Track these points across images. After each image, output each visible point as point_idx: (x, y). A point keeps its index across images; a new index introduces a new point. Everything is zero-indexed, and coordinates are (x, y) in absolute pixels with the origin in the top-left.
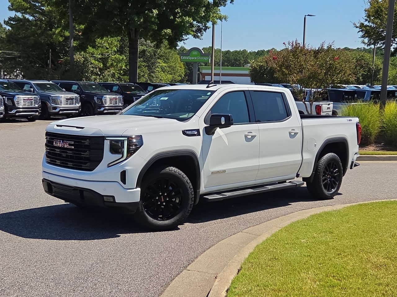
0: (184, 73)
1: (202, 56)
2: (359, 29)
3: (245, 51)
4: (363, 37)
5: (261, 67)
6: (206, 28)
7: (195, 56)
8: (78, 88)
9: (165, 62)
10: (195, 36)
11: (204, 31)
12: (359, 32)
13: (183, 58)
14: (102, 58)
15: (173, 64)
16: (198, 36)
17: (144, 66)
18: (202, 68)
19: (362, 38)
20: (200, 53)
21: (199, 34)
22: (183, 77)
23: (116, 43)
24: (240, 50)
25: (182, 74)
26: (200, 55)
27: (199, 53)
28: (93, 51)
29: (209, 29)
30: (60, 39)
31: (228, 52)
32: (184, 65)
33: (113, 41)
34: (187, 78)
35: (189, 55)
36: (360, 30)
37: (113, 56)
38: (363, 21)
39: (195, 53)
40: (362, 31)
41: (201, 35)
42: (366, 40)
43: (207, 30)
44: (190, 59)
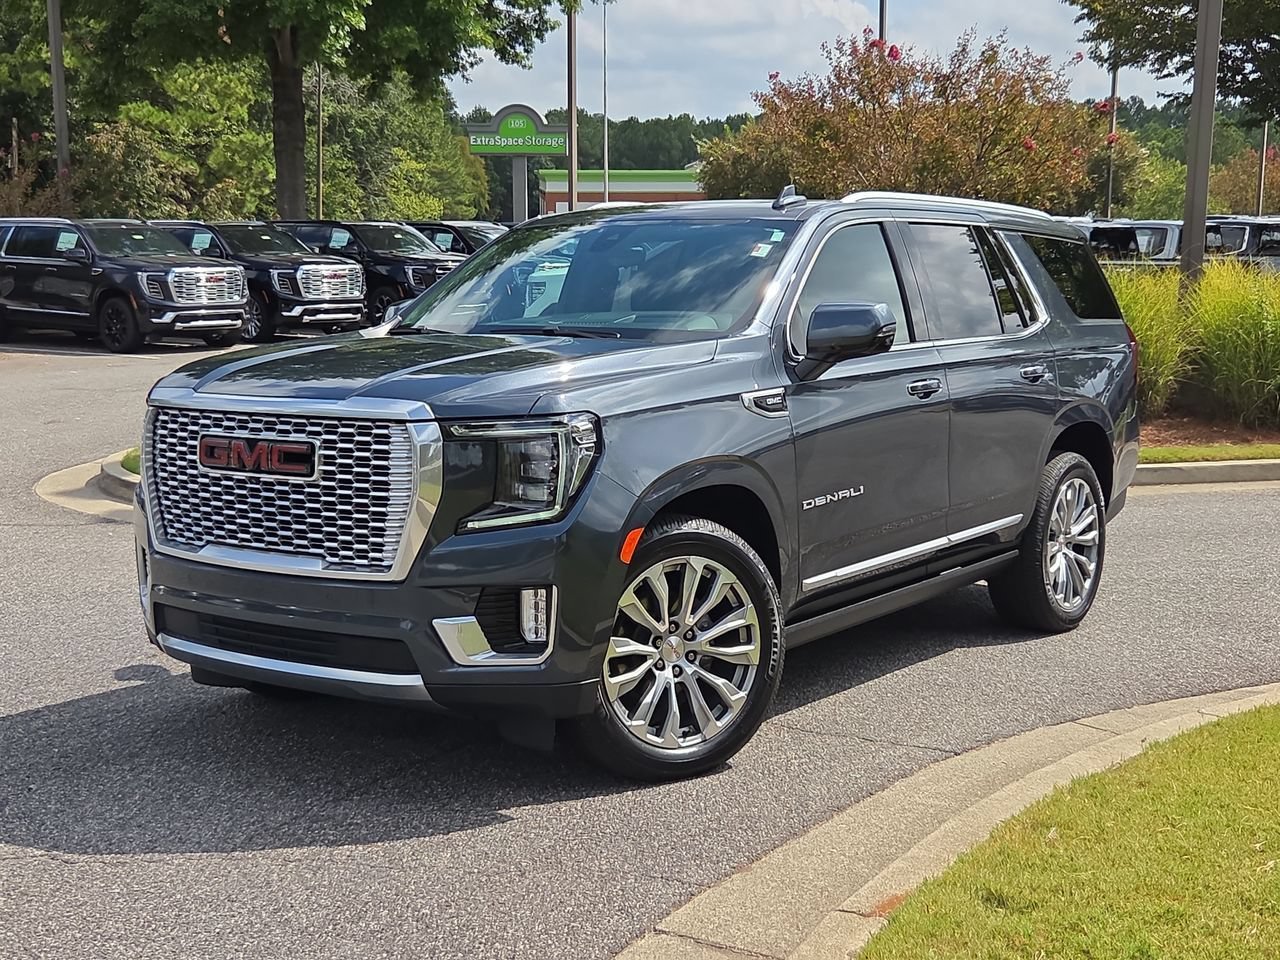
0: (487, 196)
1: (541, 132)
2: (1079, 7)
3: (685, 119)
4: (1094, 37)
5: (738, 159)
6: (542, 27)
7: (516, 133)
8: (79, 244)
9: (418, 158)
10: (503, 54)
11: (537, 36)
12: (1081, 18)
13: (479, 142)
14: (197, 145)
15: (444, 165)
16: (517, 55)
17: (343, 171)
18: (548, 175)
19: (1088, 41)
20: (535, 123)
21: (520, 49)
22: (486, 209)
23: (241, 91)
24: (670, 116)
25: (481, 199)
26: (534, 129)
27: (531, 124)
28: (163, 120)
29: (553, 28)
30: (42, 79)
31: (632, 123)
32: (486, 168)
33: (232, 85)
34: (498, 211)
35: (496, 132)
36: (1086, 11)
37: (234, 139)
39: (517, 123)
40: (1089, 16)
41: (526, 51)
42: (1105, 49)
43: (547, 35)
44: (501, 143)
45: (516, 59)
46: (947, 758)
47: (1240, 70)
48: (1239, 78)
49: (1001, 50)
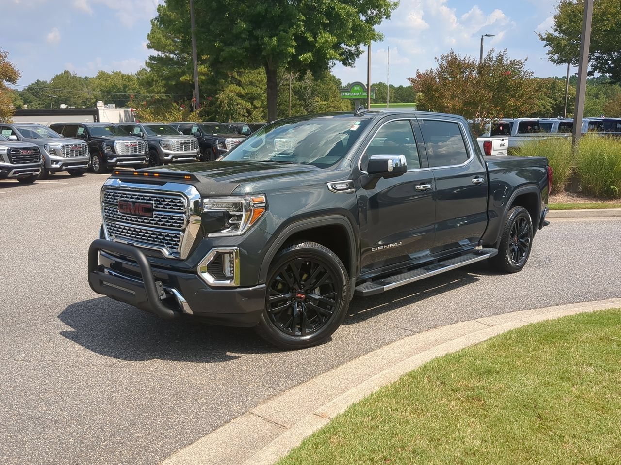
1: (365, 91)
2: (545, 41)
4: (551, 52)
6: (358, 53)
7: (357, 91)
10: (345, 63)
11: (356, 57)
12: (546, 45)
13: (345, 95)
16: (350, 63)
19: (549, 54)
20: (363, 88)
21: (350, 61)
26: (362, 90)
27: (361, 88)
29: (361, 54)
31: (401, 87)
35: (350, 92)
36: (548, 43)
38: (551, 31)
39: (357, 88)
41: (353, 62)
42: (556, 57)
43: (360, 56)
44: (352, 95)
45: (350, 65)
46: (413, 335)
47: (607, 64)
48: (607, 66)
49: (504, 57)
